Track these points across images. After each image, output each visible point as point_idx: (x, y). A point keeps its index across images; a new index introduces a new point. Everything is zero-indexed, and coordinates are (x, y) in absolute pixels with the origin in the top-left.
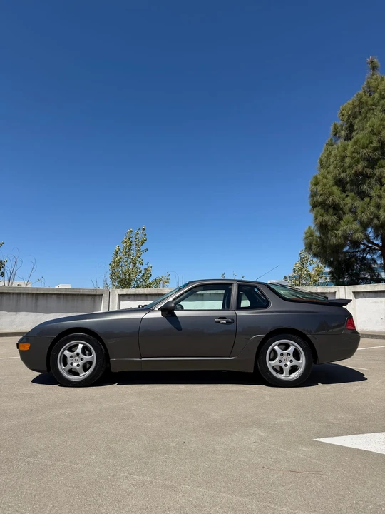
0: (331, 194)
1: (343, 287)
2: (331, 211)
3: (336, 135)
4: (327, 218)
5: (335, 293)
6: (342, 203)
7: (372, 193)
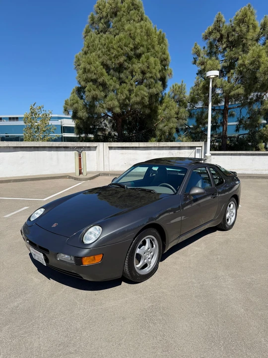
0: (102, 75)
1: (102, 143)
2: (101, 88)
3: (93, 23)
4: (97, 92)
5: (96, 147)
6: (108, 83)
7: (127, 81)
